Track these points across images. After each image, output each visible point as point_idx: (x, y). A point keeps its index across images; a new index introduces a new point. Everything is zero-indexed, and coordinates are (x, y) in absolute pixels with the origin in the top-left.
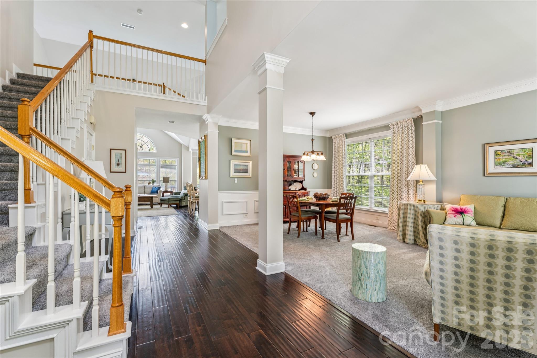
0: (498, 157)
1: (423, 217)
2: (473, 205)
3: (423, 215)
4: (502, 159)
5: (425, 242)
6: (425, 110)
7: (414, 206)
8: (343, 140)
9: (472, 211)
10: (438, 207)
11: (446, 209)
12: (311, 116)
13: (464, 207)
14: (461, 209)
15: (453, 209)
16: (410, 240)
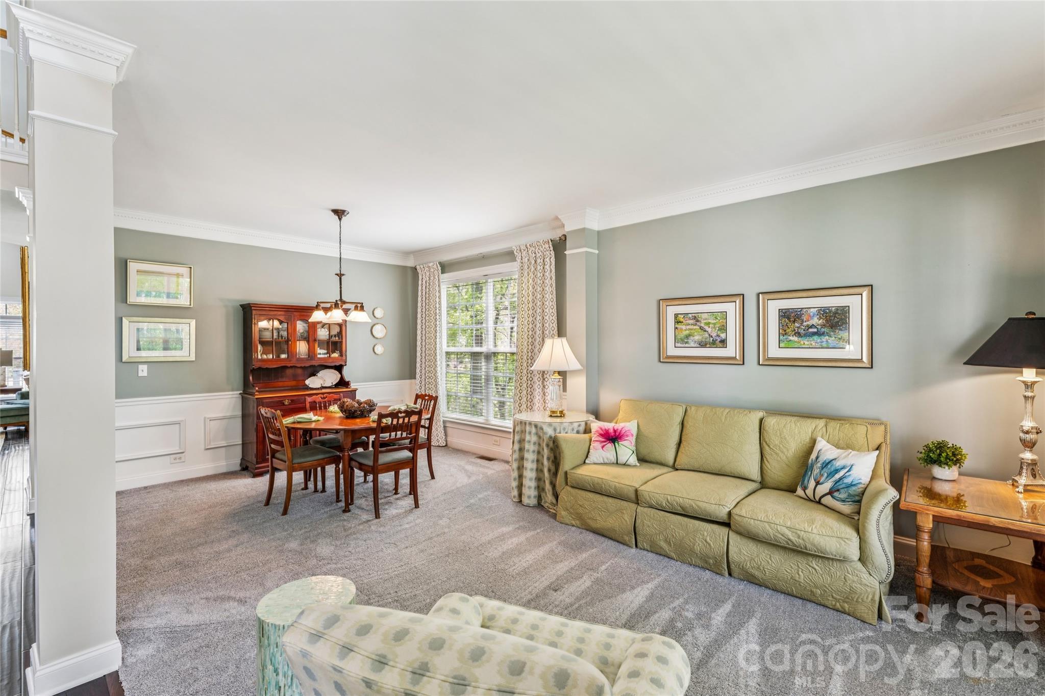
0: (679, 326)
1: (552, 449)
2: (636, 421)
3: (551, 444)
4: (684, 329)
5: (554, 501)
6: (570, 227)
7: (536, 426)
8: (436, 277)
9: (632, 435)
10: (579, 426)
11: (592, 431)
12: (337, 217)
13: (619, 426)
14: (615, 431)
15: (602, 432)
16: (529, 497)
